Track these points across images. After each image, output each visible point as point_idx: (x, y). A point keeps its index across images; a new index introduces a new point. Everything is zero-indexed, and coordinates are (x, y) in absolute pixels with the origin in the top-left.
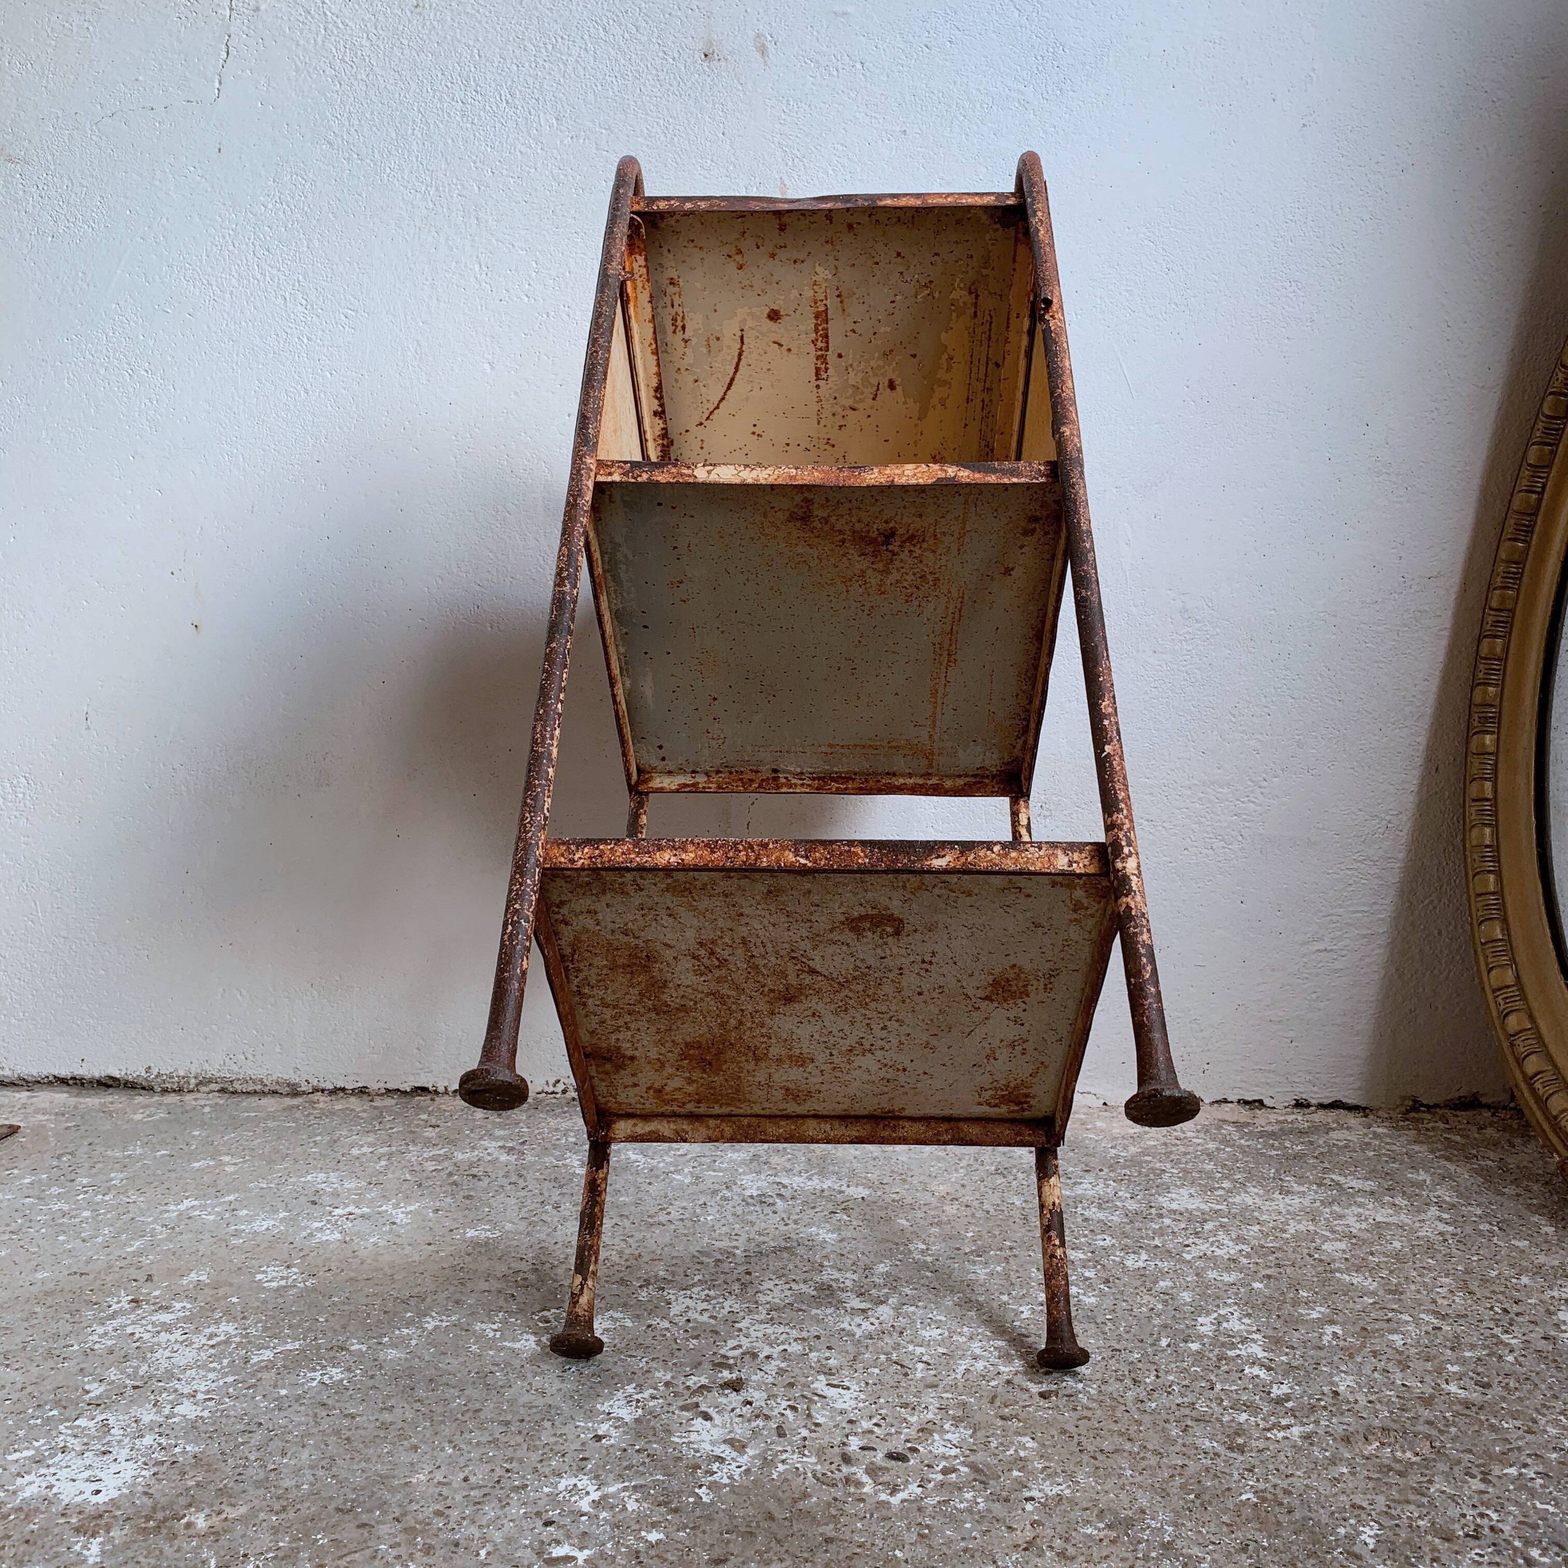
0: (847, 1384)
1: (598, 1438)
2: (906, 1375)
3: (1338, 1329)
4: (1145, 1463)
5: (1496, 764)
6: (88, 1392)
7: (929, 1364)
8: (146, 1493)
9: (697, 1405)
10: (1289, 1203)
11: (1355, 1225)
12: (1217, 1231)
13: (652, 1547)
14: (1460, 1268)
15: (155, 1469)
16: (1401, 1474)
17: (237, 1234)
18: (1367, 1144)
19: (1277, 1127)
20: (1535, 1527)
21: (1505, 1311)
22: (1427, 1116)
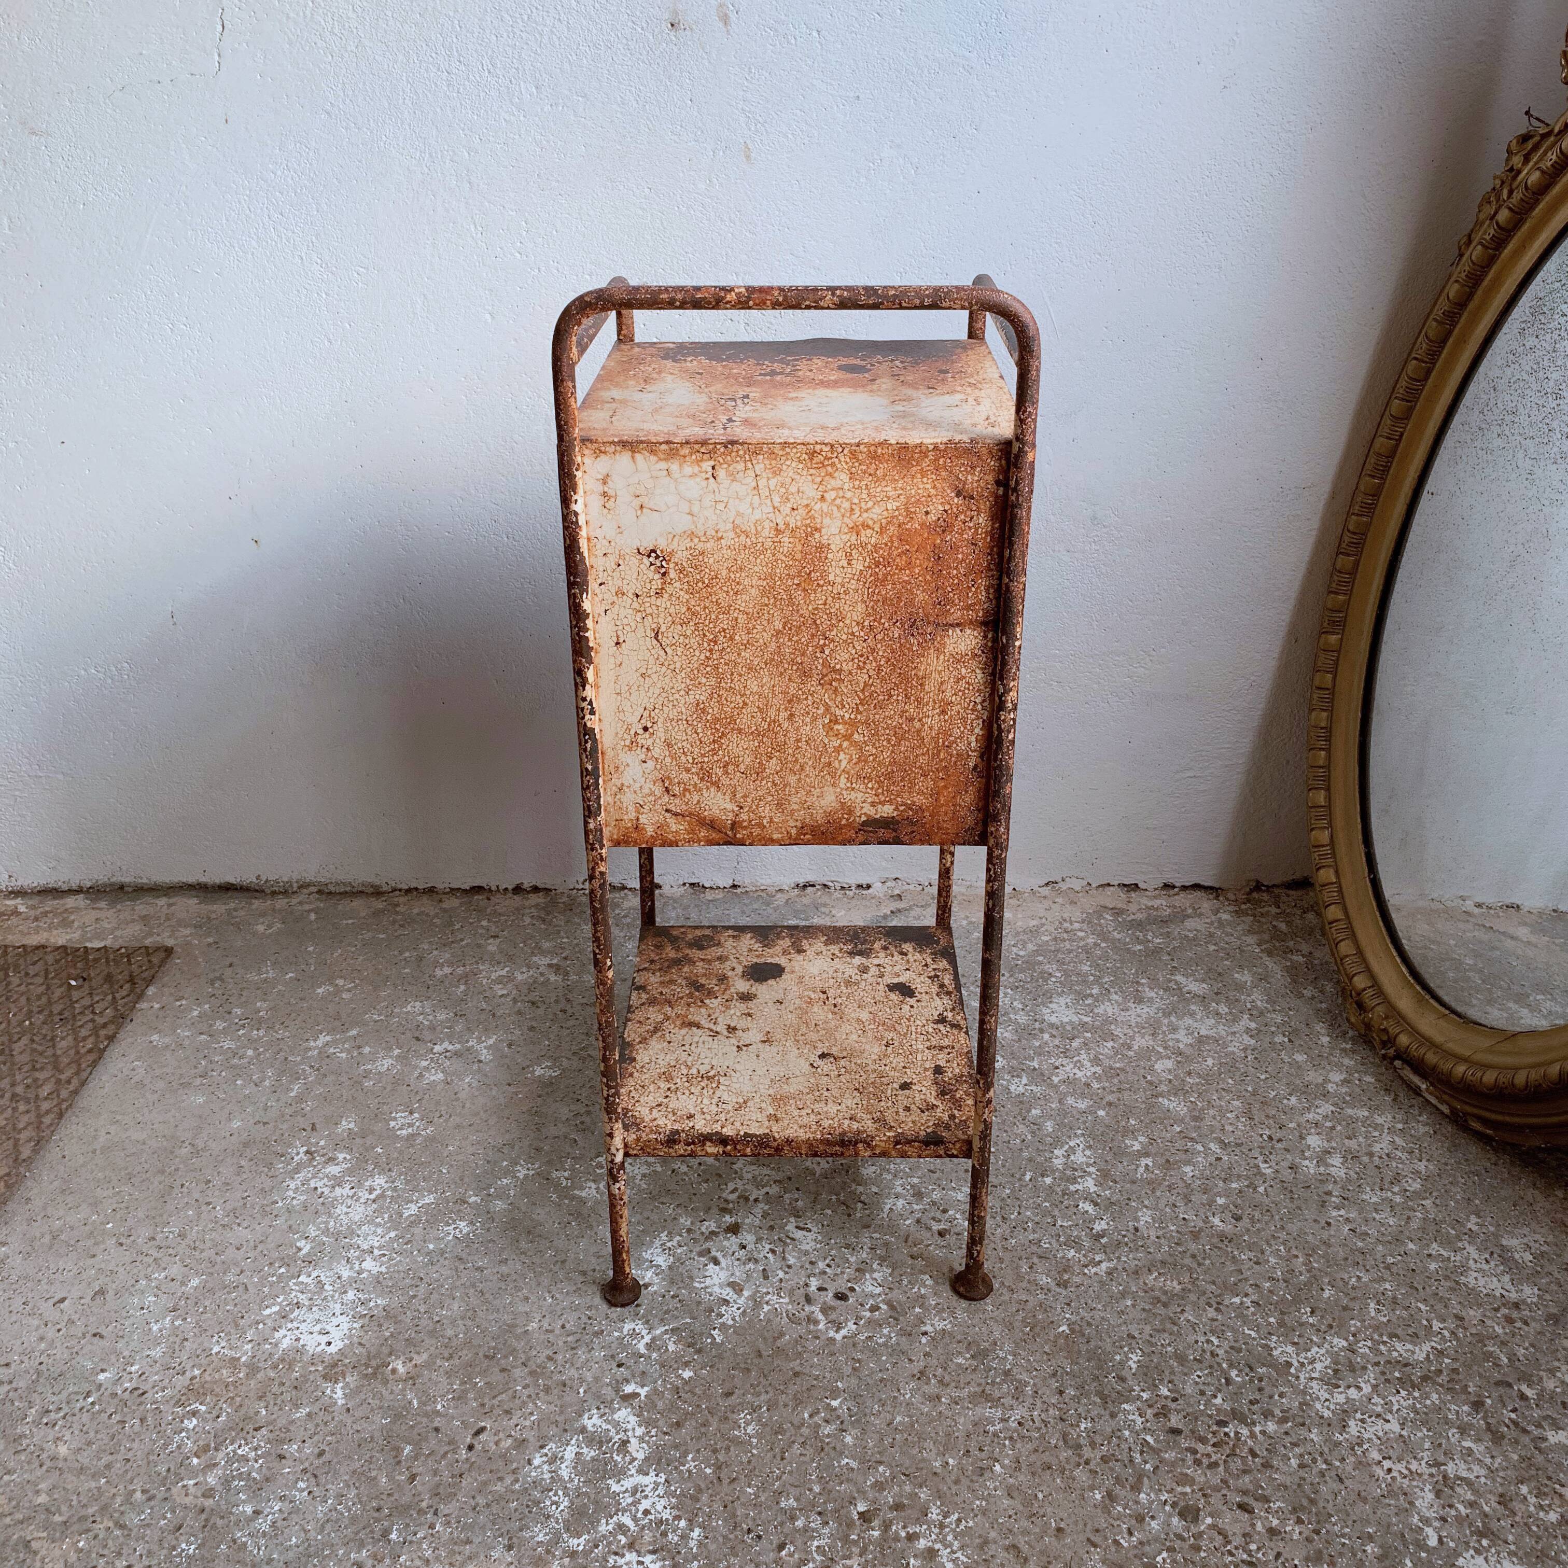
0: (809, 1226)
1: (646, 1286)
2: (849, 1215)
3: (1149, 1161)
6: (300, 1249)
7: (865, 1204)
8: (360, 1344)
9: (709, 1251)
10: (1139, 1013)
11: (1184, 1039)
12: (1081, 1049)
13: (686, 1382)
14: (1250, 1089)
15: (361, 1322)
16: (1165, 1305)
17: (367, 1075)
18: (1211, 935)
19: (1145, 915)
20: (1239, 1350)
21: (1270, 1138)
22: (1265, 897)
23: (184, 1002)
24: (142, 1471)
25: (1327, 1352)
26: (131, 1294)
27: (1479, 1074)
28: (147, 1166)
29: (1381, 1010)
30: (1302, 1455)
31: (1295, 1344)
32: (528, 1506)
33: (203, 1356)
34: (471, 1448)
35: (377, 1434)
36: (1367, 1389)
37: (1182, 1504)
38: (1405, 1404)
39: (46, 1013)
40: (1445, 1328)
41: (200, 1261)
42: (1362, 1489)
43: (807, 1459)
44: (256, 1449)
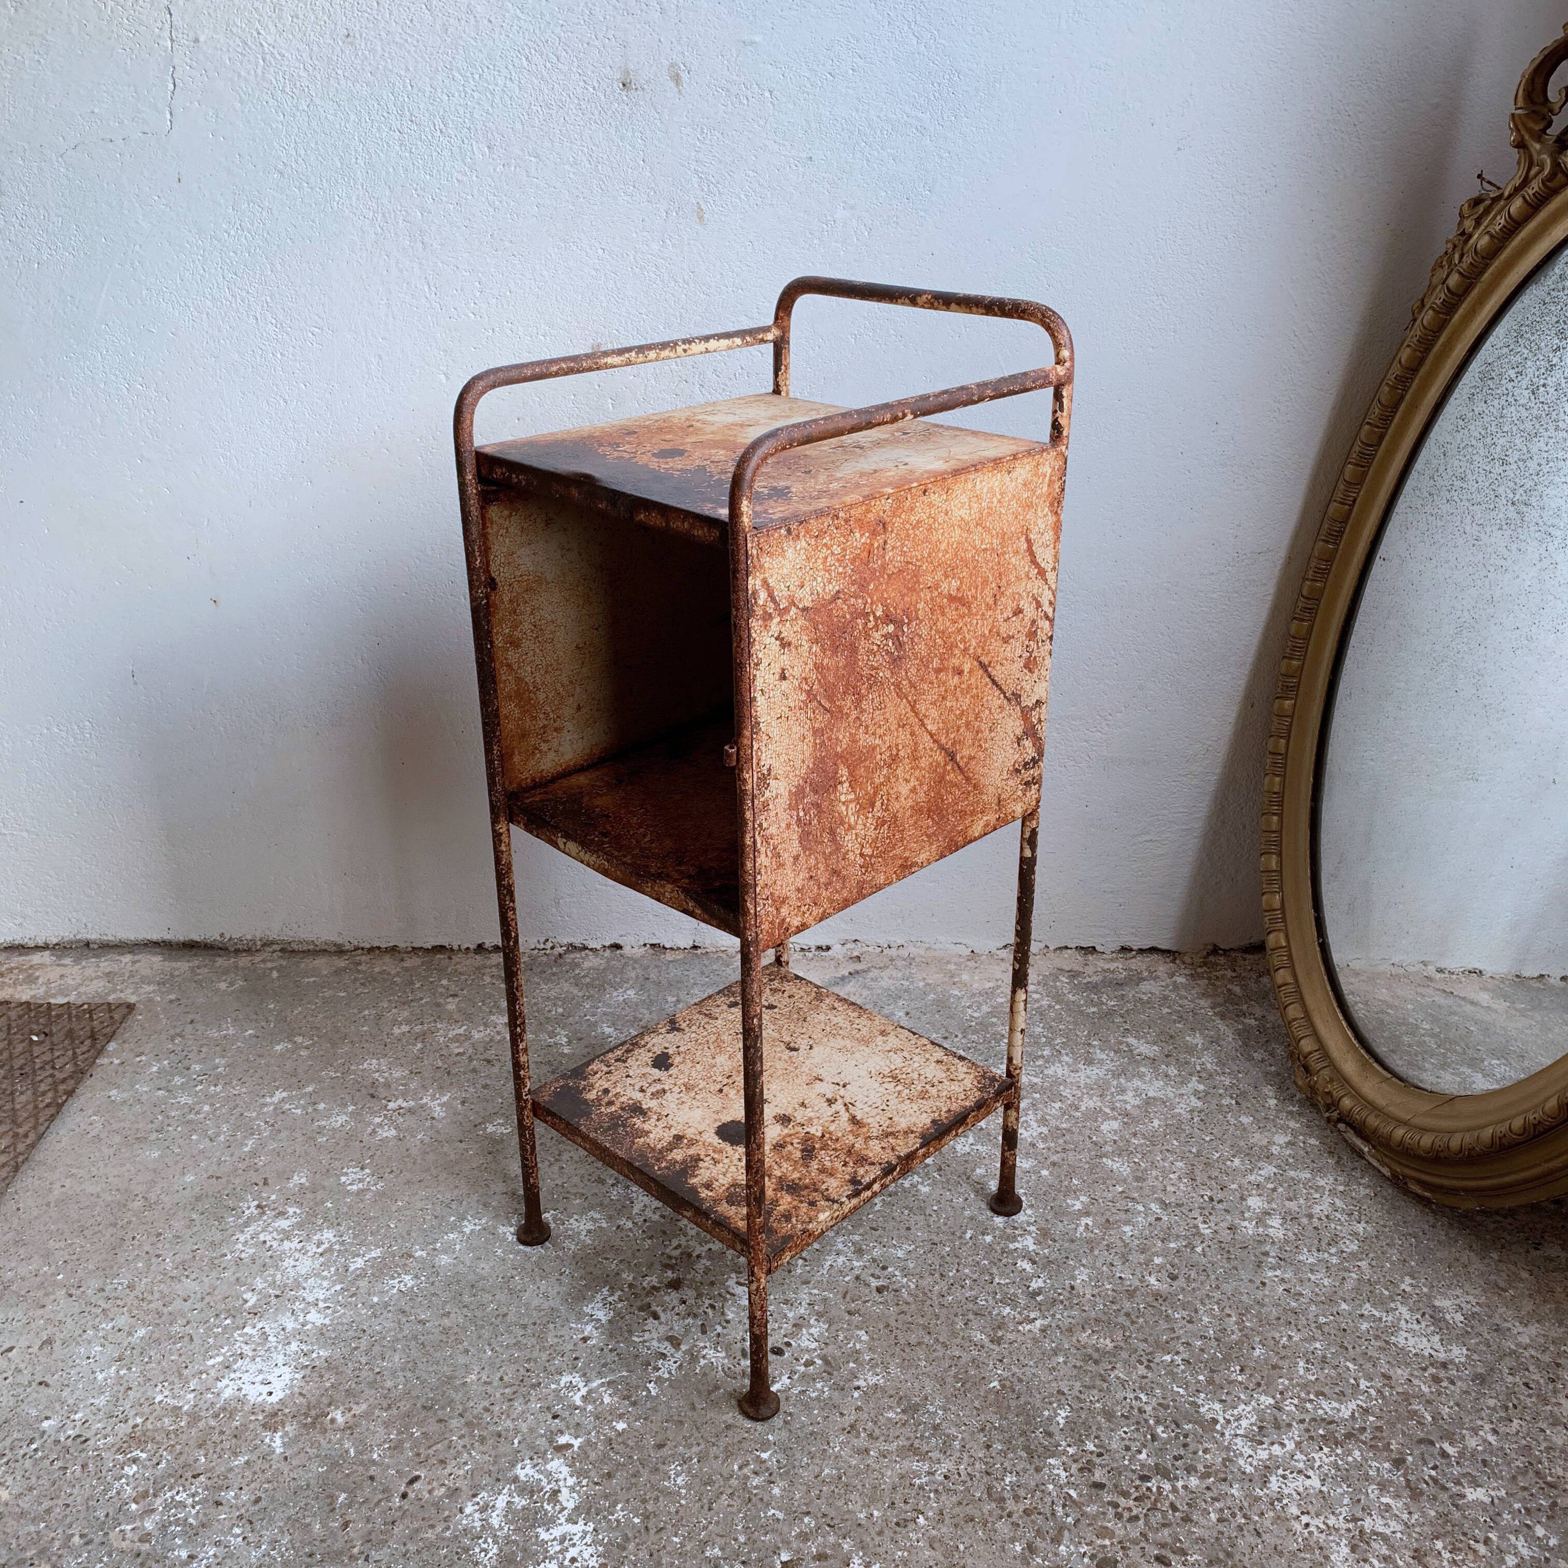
1: (585, 1340)
2: (790, 1271)
3: (1089, 1221)
4: (936, 1354)
5: (1291, 725)
6: (246, 1301)
7: (806, 1260)
8: (301, 1394)
9: (649, 1306)
10: (1088, 1074)
11: (1131, 1100)
12: (1029, 1109)
13: (619, 1434)
14: (1194, 1150)
15: (303, 1373)
16: (1096, 1362)
17: (320, 1131)
18: (1166, 998)
19: (1100, 978)
20: (1166, 1407)
21: (1211, 1199)
22: (1222, 960)
23: (143, 1058)
24: (82, 1516)
25: (1254, 1409)
26: (78, 1343)
27: (1417, 1138)
28: (99, 1219)
29: (1326, 1073)
30: (1221, 1510)
31: (1222, 1401)
32: (457, 1553)
33: (147, 1405)
34: (404, 1496)
35: (312, 1482)
36: (1290, 1446)
37: (1100, 1556)
38: (1326, 1460)
39: (7, 1067)
40: (1372, 1387)
41: (147, 1312)
42: (1279, 1542)
43: (734, 1510)
44: (193, 1495)
